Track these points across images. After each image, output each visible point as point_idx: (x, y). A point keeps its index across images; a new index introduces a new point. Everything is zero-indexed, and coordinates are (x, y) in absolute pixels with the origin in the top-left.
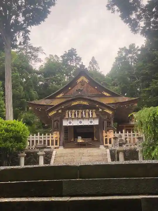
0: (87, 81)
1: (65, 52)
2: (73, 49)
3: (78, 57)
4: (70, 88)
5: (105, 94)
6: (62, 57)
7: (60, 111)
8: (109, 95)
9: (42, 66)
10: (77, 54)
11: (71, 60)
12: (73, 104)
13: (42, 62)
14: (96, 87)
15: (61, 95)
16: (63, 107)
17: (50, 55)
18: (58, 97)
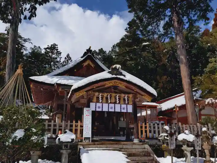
0: (93, 65)
1: (48, 46)
2: (56, 44)
3: (59, 52)
4: (75, 70)
6: (46, 49)
7: (90, 92)
9: (27, 54)
10: (58, 49)
11: (53, 53)
12: (107, 86)
13: (27, 51)
16: (95, 87)
17: (35, 46)
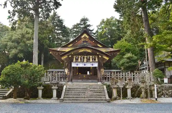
0: (88, 37)
4: (77, 41)
5: (99, 45)
7: (70, 56)
8: (102, 47)
12: (80, 52)
14: (93, 41)
15: (71, 45)
16: (72, 53)
18: (69, 46)
